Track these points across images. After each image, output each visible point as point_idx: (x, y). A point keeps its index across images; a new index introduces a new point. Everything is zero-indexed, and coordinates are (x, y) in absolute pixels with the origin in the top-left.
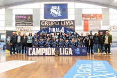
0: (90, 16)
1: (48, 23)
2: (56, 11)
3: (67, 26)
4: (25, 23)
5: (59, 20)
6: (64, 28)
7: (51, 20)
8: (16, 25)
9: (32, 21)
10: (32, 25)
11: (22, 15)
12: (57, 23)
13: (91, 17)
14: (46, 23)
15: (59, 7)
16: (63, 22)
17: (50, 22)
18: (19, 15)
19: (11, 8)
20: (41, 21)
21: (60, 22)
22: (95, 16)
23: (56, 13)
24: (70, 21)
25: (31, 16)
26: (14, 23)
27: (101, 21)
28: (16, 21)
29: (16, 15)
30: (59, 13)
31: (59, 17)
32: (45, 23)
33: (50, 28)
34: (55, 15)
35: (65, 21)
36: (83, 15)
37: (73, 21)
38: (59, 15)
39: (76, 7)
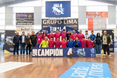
0: (94, 14)
1: (50, 22)
2: (59, 8)
3: (71, 24)
4: (26, 22)
5: (62, 18)
6: (66, 27)
7: (53, 18)
8: (17, 24)
9: (33, 20)
10: (33, 24)
11: (23, 14)
12: (60, 22)
13: (96, 15)
14: (48, 22)
15: (61, 5)
16: (66, 20)
17: (52, 20)
18: (20, 13)
19: (11, 6)
20: (43, 20)
21: (63, 20)
22: (101, 13)
23: (59, 11)
24: (74, 20)
25: (32, 14)
26: (15, 22)
27: (107, 19)
28: (17, 20)
29: (17, 14)
30: (61, 11)
31: (61, 16)
32: (46, 21)
33: (51, 27)
34: (58, 13)
35: (68, 19)
36: (87, 13)
37: (77, 20)
38: (62, 13)
39: (80, 5)
